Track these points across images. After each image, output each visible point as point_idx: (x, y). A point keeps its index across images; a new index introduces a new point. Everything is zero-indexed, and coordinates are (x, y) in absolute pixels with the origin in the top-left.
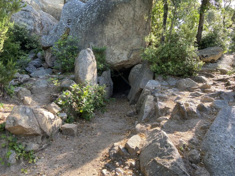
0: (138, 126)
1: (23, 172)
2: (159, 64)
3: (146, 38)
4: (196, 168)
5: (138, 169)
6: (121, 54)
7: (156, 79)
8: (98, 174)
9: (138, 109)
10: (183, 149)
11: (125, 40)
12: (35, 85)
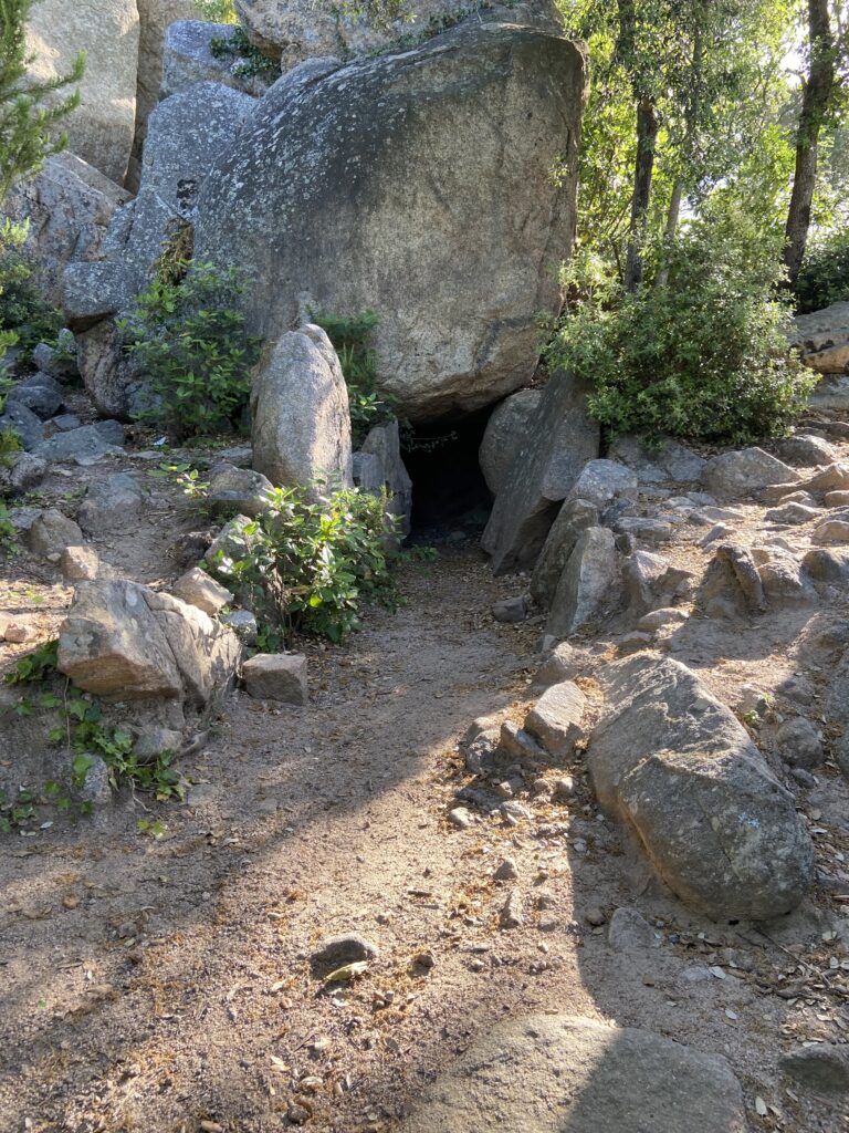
0: (564, 651)
1: (144, 834)
2: (625, 386)
3: (562, 270)
4: (810, 781)
5: (588, 802)
6: (446, 343)
7: (612, 454)
8: (436, 823)
9: (541, 589)
10: (759, 718)
11: (459, 276)
12: (92, 496)
